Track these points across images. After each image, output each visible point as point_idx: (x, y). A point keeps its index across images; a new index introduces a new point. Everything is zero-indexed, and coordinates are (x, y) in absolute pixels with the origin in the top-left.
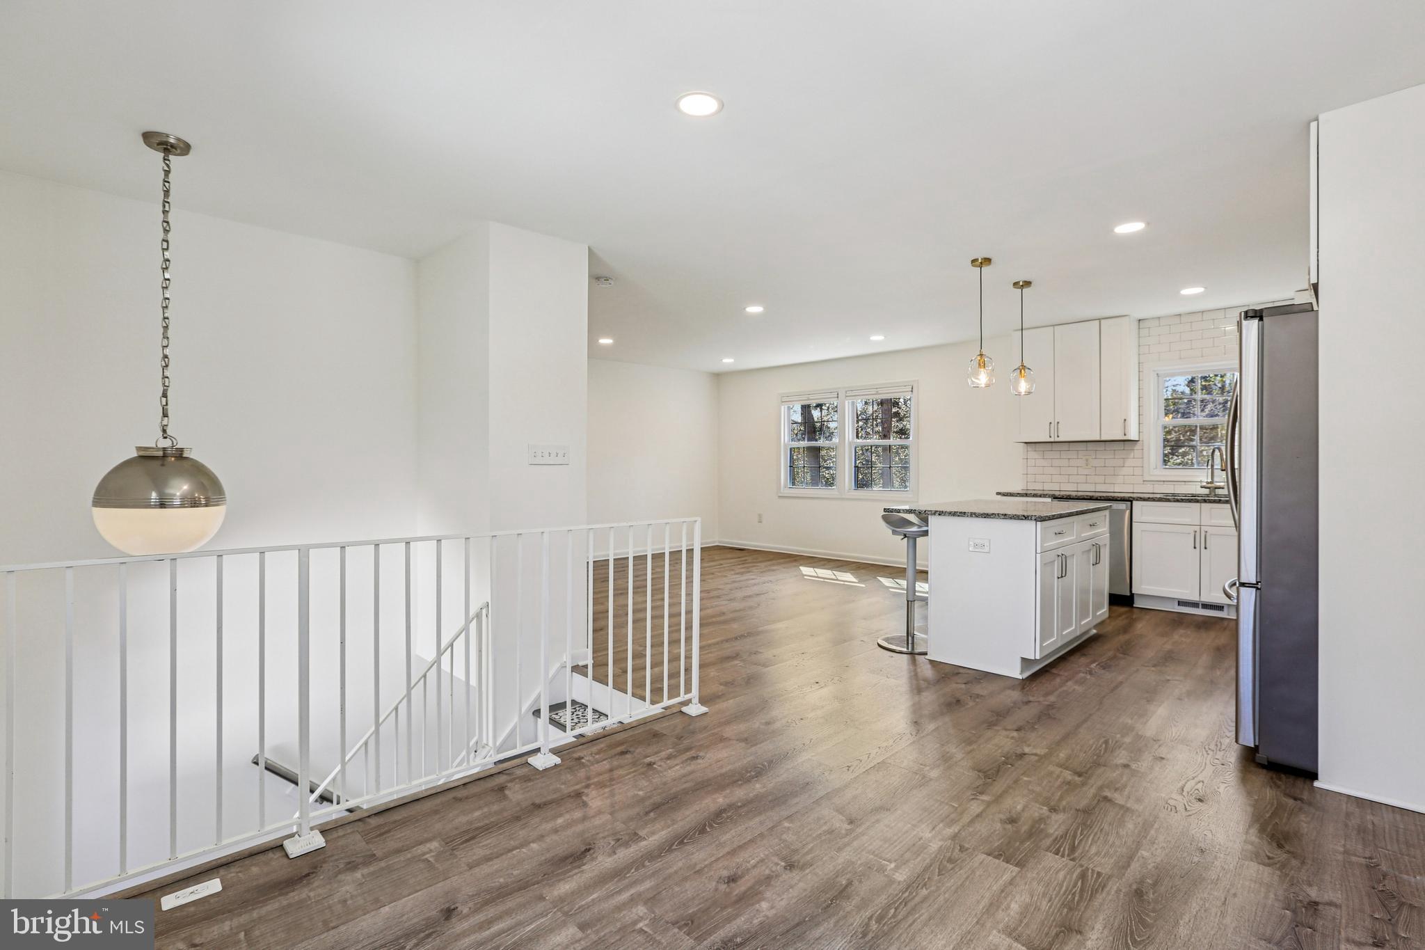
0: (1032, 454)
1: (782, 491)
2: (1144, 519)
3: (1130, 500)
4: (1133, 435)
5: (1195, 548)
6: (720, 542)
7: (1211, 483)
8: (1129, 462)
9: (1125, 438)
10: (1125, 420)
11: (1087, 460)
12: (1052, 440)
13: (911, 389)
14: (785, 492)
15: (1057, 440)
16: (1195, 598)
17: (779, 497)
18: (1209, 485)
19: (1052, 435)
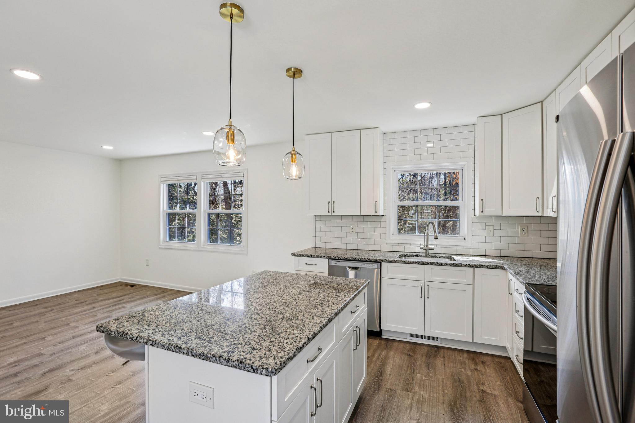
0: (319, 223)
1: (161, 244)
2: (389, 275)
3: (380, 262)
4: (381, 213)
5: (421, 297)
6: (122, 279)
7: (427, 246)
8: (378, 230)
9: (376, 214)
10: (376, 202)
11: (352, 228)
12: (330, 214)
13: (242, 175)
14: (164, 244)
15: (333, 214)
16: (422, 333)
17: (160, 248)
18: (426, 247)
19: (330, 211)
